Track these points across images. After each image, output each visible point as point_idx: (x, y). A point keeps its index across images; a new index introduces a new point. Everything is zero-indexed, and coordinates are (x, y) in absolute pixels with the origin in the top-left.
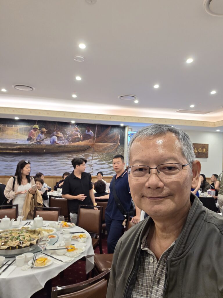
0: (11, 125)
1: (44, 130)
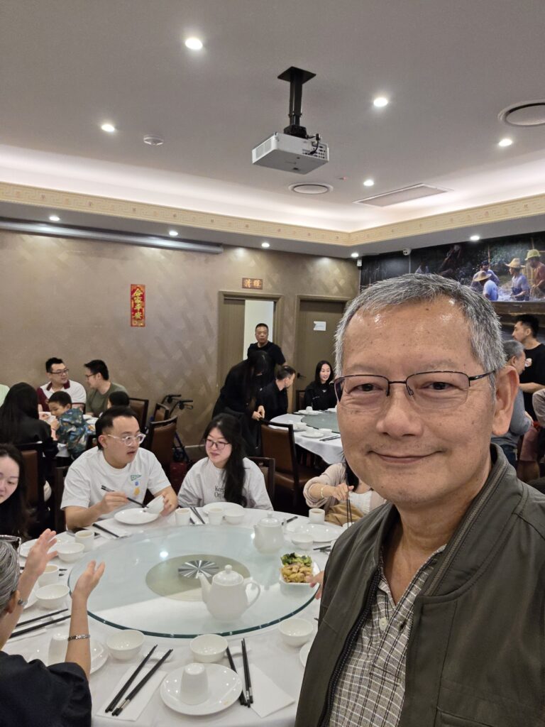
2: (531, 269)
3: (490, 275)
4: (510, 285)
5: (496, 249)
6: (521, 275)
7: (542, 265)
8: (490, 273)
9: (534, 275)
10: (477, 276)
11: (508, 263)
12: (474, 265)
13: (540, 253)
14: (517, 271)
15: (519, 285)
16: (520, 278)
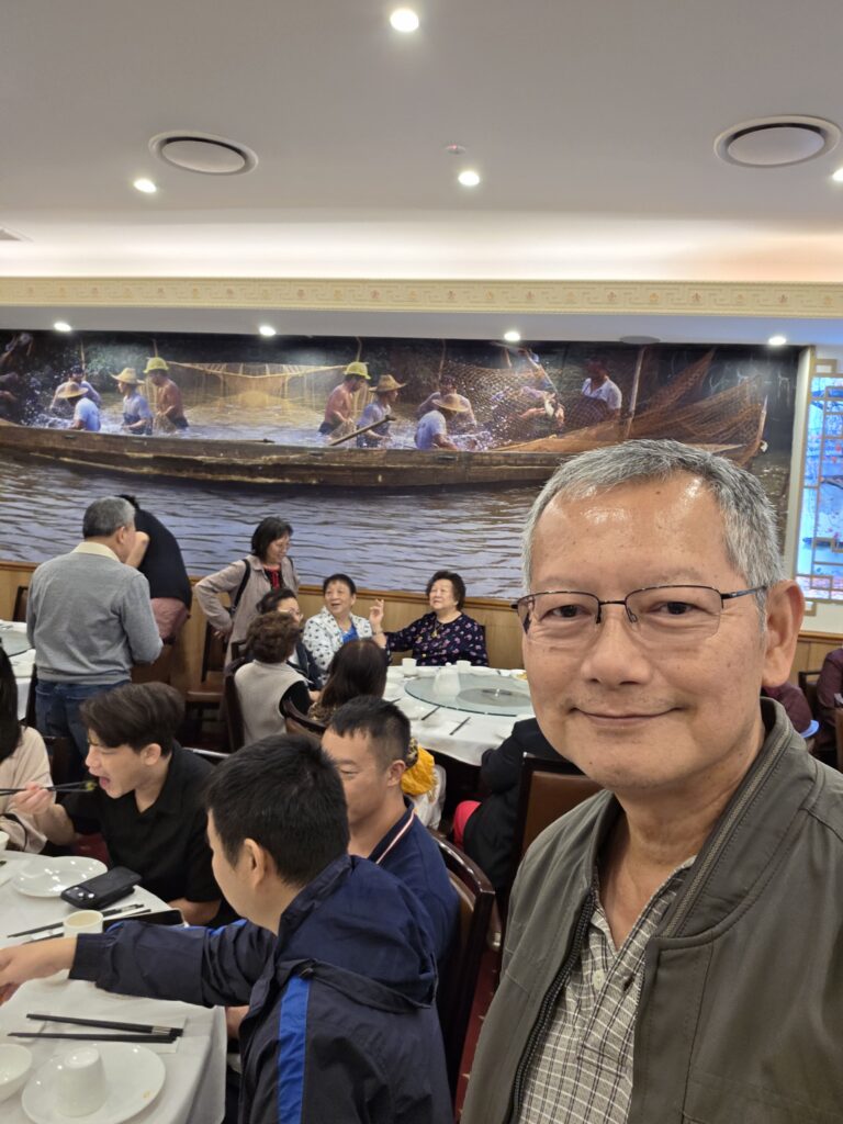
0: (259, 366)
1: (391, 383)
2: (155, 387)
3: (86, 390)
4: (121, 409)
5: (95, 349)
6: (137, 395)
7: (171, 382)
8: (85, 386)
9: (159, 396)
10: (62, 390)
11: (116, 374)
12: (57, 370)
13: (168, 365)
14: (131, 388)
15: (136, 410)
16: (136, 400)
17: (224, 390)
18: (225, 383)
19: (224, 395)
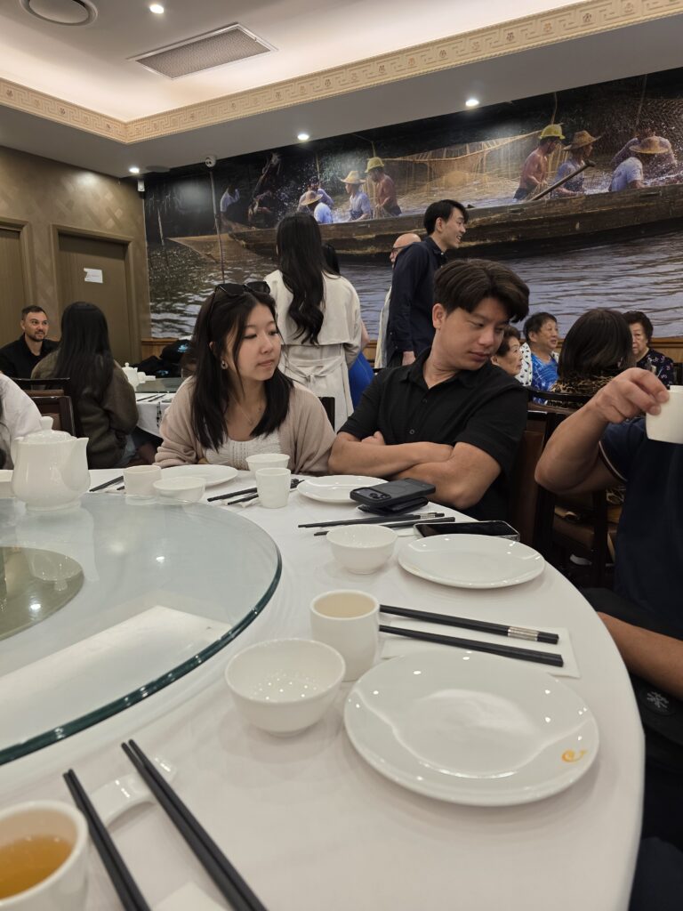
2: (374, 183)
3: (321, 195)
4: (348, 207)
5: (327, 159)
6: (359, 193)
7: (387, 177)
8: (321, 193)
9: (377, 191)
10: (304, 199)
11: (344, 178)
12: (299, 183)
13: (384, 162)
14: (355, 188)
15: (360, 206)
16: (360, 197)
17: (431, 175)
18: (431, 169)
19: (431, 180)
